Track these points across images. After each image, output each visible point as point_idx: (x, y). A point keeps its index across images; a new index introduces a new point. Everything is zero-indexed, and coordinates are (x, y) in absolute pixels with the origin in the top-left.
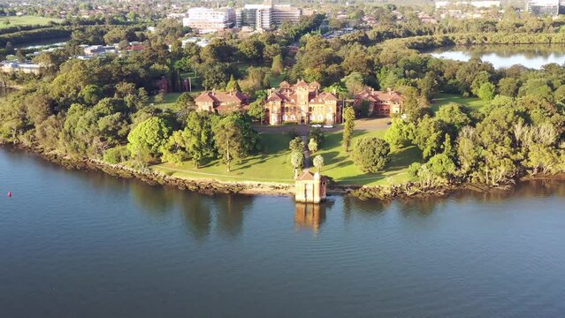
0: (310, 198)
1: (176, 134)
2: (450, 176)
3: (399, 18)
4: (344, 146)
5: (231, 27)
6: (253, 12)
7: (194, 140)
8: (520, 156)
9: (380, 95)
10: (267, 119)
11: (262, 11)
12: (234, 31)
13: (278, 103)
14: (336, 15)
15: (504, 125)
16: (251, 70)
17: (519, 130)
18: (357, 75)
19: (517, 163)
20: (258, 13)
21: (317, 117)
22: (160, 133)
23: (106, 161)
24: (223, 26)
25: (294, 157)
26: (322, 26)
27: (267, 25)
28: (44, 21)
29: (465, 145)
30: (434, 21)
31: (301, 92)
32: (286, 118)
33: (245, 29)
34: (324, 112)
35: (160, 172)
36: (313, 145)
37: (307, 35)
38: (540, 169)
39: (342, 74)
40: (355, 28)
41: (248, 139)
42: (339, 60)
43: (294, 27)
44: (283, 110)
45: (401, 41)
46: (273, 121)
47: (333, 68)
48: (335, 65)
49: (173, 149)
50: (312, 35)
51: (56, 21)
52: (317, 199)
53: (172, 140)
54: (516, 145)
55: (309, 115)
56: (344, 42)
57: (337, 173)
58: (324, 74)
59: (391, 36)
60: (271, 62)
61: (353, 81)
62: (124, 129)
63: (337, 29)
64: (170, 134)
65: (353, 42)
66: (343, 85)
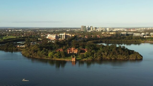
0: (74, 61)
1: (55, 54)
2: (92, 59)
3: (93, 36)
4: (79, 56)
5: (57, 38)
6: (62, 35)
7: (58, 54)
8: (102, 56)
9: (84, 49)
10: (67, 53)
11: (63, 35)
12: (58, 39)
13: (69, 50)
14: (79, 36)
15: (100, 52)
16: (64, 46)
17: (102, 53)
18: (82, 47)
19: (101, 57)
20: (63, 36)
21: (75, 52)
22: (53, 54)
23: (45, 58)
24: (55, 38)
25: (72, 57)
26: (76, 38)
27: (64, 38)
28: (15, 37)
29: (95, 55)
30: (100, 37)
31: (73, 49)
32: (70, 53)
33: (60, 39)
34: (76, 52)
35: (53, 59)
36: (74, 55)
37: (73, 40)
38: (105, 58)
39: (79, 47)
40: (83, 39)
41: (65, 55)
42: (79, 44)
43: (70, 38)
44: (70, 51)
45: (91, 41)
46: (68, 53)
47: (77, 46)
48: (78, 45)
49: (55, 56)
50: (74, 40)
51: (17, 37)
52: (75, 61)
53: (55, 55)
54: (102, 55)
55: (74, 52)
56: (80, 42)
57: (78, 59)
58: (76, 47)
59: (90, 40)
60: (67, 45)
61: (81, 48)
62: (47, 54)
63: (79, 39)
64: (54, 54)
65: (82, 42)
66: (79, 48)
